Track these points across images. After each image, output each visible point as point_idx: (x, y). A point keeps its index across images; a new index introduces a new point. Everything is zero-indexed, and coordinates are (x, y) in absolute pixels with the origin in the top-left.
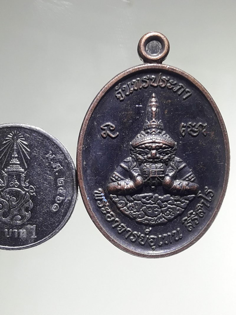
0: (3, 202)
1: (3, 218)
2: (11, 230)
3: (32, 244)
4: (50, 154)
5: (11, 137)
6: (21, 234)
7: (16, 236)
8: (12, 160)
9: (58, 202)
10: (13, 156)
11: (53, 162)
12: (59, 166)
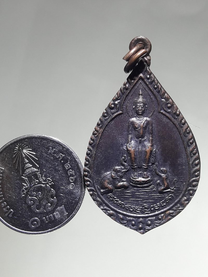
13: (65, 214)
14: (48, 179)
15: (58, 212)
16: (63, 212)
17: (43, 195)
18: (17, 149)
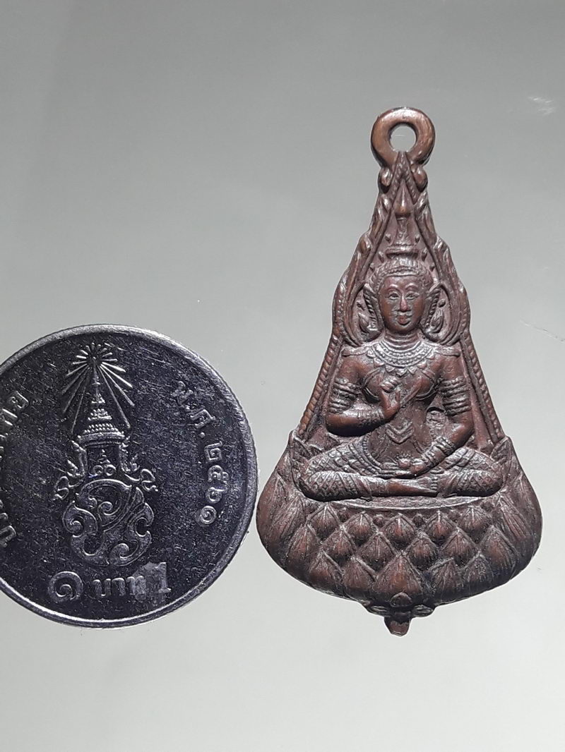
0: (83, 515)
1: (87, 554)
2: (109, 580)
3: (163, 608)
4: (180, 388)
5: (85, 358)
6: (134, 586)
7: (123, 593)
8: (92, 414)
9: (213, 500)
10: (93, 402)
11: (190, 408)
12: (206, 416)
13: (160, 591)
14: (145, 472)
15: (141, 577)
16: (158, 582)
17: (117, 514)
18: (84, 355)
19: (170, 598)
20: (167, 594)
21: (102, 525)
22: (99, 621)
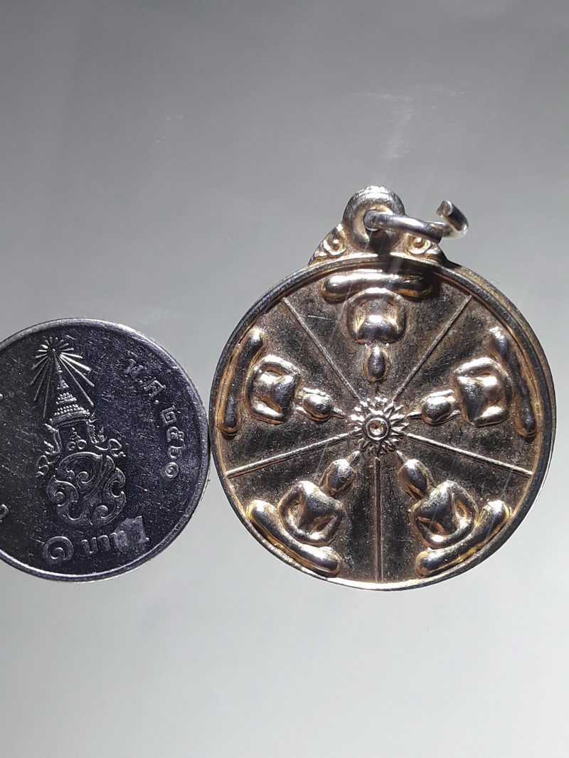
0: (64, 486)
1: (72, 519)
2: (95, 538)
3: (144, 555)
4: (132, 365)
6: (117, 541)
7: (108, 547)
8: (59, 399)
9: (173, 457)
10: (58, 388)
11: (143, 381)
12: (157, 385)
13: (141, 541)
14: (112, 442)
15: (123, 531)
16: (138, 533)
17: (93, 481)
18: (44, 349)
19: (149, 546)
20: (146, 543)
21: (82, 493)
22: (91, 575)
